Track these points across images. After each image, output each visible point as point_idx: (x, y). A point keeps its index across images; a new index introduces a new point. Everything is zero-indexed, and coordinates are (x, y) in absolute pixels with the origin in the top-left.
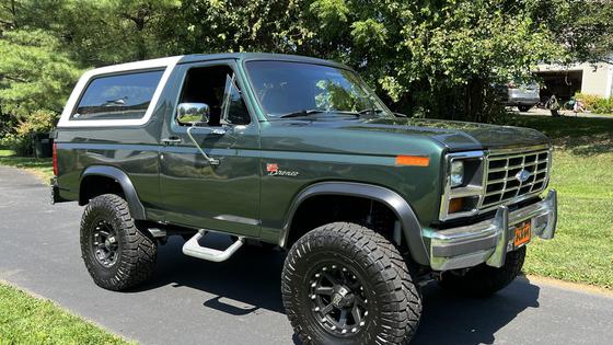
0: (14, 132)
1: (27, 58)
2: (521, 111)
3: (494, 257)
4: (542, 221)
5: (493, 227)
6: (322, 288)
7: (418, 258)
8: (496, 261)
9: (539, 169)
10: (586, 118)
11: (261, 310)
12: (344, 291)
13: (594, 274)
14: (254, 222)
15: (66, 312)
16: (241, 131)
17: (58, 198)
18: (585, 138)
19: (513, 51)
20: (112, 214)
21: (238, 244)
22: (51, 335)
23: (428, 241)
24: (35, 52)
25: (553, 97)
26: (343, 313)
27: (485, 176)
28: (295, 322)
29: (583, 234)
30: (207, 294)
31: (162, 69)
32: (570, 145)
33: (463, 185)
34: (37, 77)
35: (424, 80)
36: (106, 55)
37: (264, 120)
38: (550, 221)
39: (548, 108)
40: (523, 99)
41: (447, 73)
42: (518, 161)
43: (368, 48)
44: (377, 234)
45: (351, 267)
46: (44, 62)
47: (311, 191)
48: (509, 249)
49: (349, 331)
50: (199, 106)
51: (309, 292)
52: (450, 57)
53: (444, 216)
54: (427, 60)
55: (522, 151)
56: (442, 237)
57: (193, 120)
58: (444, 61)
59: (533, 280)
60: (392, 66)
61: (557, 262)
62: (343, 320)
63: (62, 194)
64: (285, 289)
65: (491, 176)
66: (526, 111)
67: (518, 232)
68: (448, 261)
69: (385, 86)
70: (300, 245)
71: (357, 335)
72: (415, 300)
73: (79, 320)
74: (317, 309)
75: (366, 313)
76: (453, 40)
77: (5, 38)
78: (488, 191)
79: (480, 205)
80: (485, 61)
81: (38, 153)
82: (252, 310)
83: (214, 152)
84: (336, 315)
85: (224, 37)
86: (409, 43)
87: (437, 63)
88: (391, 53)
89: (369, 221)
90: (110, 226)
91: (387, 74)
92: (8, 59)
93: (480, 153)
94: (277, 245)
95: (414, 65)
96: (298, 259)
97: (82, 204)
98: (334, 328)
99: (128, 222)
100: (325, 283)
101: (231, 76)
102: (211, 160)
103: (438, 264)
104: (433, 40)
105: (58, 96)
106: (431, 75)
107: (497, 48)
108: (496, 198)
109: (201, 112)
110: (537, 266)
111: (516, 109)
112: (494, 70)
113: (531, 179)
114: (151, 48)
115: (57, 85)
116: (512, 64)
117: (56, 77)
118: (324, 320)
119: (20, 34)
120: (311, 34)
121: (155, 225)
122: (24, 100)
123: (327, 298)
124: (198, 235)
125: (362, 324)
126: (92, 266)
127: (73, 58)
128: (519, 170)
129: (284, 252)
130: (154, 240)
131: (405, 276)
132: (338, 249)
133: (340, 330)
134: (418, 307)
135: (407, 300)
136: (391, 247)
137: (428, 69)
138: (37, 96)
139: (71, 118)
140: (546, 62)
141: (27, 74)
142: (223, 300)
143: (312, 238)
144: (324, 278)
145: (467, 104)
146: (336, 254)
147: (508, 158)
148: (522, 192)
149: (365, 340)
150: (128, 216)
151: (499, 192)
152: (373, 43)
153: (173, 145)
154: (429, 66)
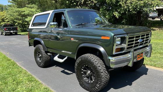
1: (30, 11)
3: (130, 64)
4: (147, 53)
5: (130, 56)
6: (84, 70)
7: (107, 64)
8: (130, 65)
9: (146, 38)
12: (89, 72)
14: (70, 53)
16: (66, 29)
17: (30, 45)
19: (149, 4)
20: (40, 49)
21: (66, 58)
23: (110, 60)
24: (32, 10)
25: (162, 15)
26: (90, 77)
27: (127, 42)
30: (62, 69)
31: (49, 14)
33: (121, 44)
35: (125, 12)
38: (149, 52)
39: (160, 18)
40: (153, 16)
41: (131, 10)
42: (139, 37)
43: (111, 5)
45: (90, 66)
48: (135, 61)
50: (55, 23)
51: (81, 71)
52: (131, 6)
53: (114, 53)
54: (126, 7)
55: (140, 34)
56: (114, 59)
57: (54, 27)
58: (130, 7)
59: (147, 67)
60: (117, 9)
61: (154, 62)
62: (90, 79)
63: (31, 44)
64: (76, 71)
65: (129, 41)
66: (154, 19)
67: (139, 56)
68: (115, 65)
69: (115, 14)
70: (78, 59)
71: (92, 83)
72: (107, 75)
74: (83, 76)
75: (95, 78)
76: (133, 2)
77: (26, 7)
78: (128, 46)
79: (126, 50)
80: (141, 7)
82: (72, 74)
84: (88, 77)
85: (75, 4)
86: (121, 3)
87: (128, 8)
88: (117, 6)
90: (40, 52)
91: (115, 11)
92: (27, 12)
93: (126, 35)
94: (74, 59)
95: (122, 8)
96: (78, 63)
97: (34, 47)
98: (87, 81)
99: (43, 52)
101: (63, 15)
102: (59, 37)
103: (113, 66)
104: (127, 2)
106: (127, 11)
107: (145, 3)
109: (56, 25)
110: (149, 63)
111: (151, 19)
112: (144, 9)
113: (143, 41)
116: (149, 7)
118: (85, 79)
119: (29, 6)
120: (96, 2)
121: (49, 52)
123: (85, 73)
124: (58, 55)
125: (94, 80)
128: (139, 39)
129: (75, 61)
130: (49, 56)
131: (105, 69)
132: (87, 61)
135: (105, 75)
136: (101, 61)
139: (31, 26)
140: (158, 6)
141: (31, 15)
142: (66, 71)
143: (81, 58)
144: (85, 68)
145: (137, 18)
146: (86, 62)
147: (135, 36)
148: (140, 45)
149: (94, 85)
150: (43, 50)
151: (132, 46)
152: (112, 3)
153: (51, 33)
154: (126, 9)
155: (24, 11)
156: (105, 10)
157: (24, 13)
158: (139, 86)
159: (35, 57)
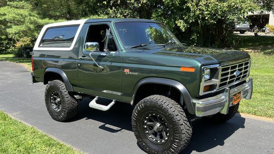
0: (14, 46)
1: (18, 14)
2: (241, 33)
4: (246, 92)
5: (223, 97)
6: (149, 123)
7: (190, 112)
8: (224, 111)
10: (270, 37)
11: (123, 130)
12: (158, 125)
13: (270, 112)
14: (119, 94)
15: (40, 132)
16: (113, 54)
17: (34, 81)
18: (269, 47)
19: (237, 8)
20: (58, 89)
21: (113, 103)
22: (34, 142)
23: (194, 104)
24: (22, 11)
25: (256, 26)
26: (158, 134)
27: (220, 75)
28: (138, 137)
29: (266, 93)
30: (100, 123)
31: (78, 25)
32: (263, 50)
33: (210, 79)
34: (23, 22)
35: (196, 21)
36: (53, 12)
37: (123, 49)
38: (250, 91)
39: (253, 31)
40: (242, 28)
41: (207, 18)
42: (235, 67)
43: (171, 7)
44: (173, 101)
45: (161, 115)
46: (26, 16)
47: (144, 82)
48: (230, 105)
49: (161, 141)
50: (94, 44)
51: (144, 125)
52: (208, 11)
53: (201, 93)
54: (198, 12)
55: (237, 63)
56: (201, 103)
57: (92, 49)
58: (205, 13)
60: (182, 15)
61: (253, 107)
62: (158, 137)
63: (36, 79)
64: (133, 123)
65: (222, 75)
66: (243, 33)
67: (235, 98)
68: (203, 113)
69: (179, 25)
70: (139, 105)
71: (163, 144)
72: (189, 129)
73: (45, 135)
74: (147, 132)
75: (168, 134)
76: (209, 3)
77: (8, 5)
78: (221, 81)
79: (217, 88)
80: (224, 12)
81: (25, 56)
82: (120, 130)
83: (101, 63)
84: (155, 134)
85: (106, 3)
86: (189, 5)
87: (202, 14)
88: (182, 9)
89: (169, 93)
90: (58, 94)
91: (179, 19)
92: (10, 15)
93: (218, 65)
94: (130, 104)
95: (192, 14)
96: (138, 111)
97: (45, 84)
98: (154, 140)
99: (65, 92)
100: (150, 120)
101: (108, 29)
102: (101, 67)
103: (199, 114)
104: (200, 3)
105: (33, 31)
106: (200, 19)
107: (229, 6)
108: (225, 84)
109: (95, 46)
111: (239, 32)
112: (228, 17)
113: (241, 74)
114: (73, 9)
115: (32, 26)
116: (235, 14)
117: (31, 23)
118: (150, 137)
120: (145, 1)
121: (77, 94)
122: (18, 33)
123: (151, 127)
124: (96, 99)
125: (166, 139)
126: (50, 111)
127: (39, 14)
128: (236, 71)
129: (132, 107)
130: (77, 100)
131: (185, 119)
132: (155, 107)
133: (156, 141)
134: (190, 132)
135: (186, 129)
136: (179, 106)
137: (198, 17)
138: (23, 32)
139: (39, 46)
140: (252, 12)
141: (19, 21)
142: (107, 126)
143: (144, 102)
144: (150, 119)
145: (216, 31)
146: (154, 109)
147: (230, 66)
148: (237, 80)
149: (167, 146)
150: (65, 90)
151: (226, 81)
152: (173, 5)
153: (84, 60)
154: (198, 15)
155: (5, 15)
156: (161, 16)
157: (3, 18)
158: (236, 146)
159: (47, 103)
